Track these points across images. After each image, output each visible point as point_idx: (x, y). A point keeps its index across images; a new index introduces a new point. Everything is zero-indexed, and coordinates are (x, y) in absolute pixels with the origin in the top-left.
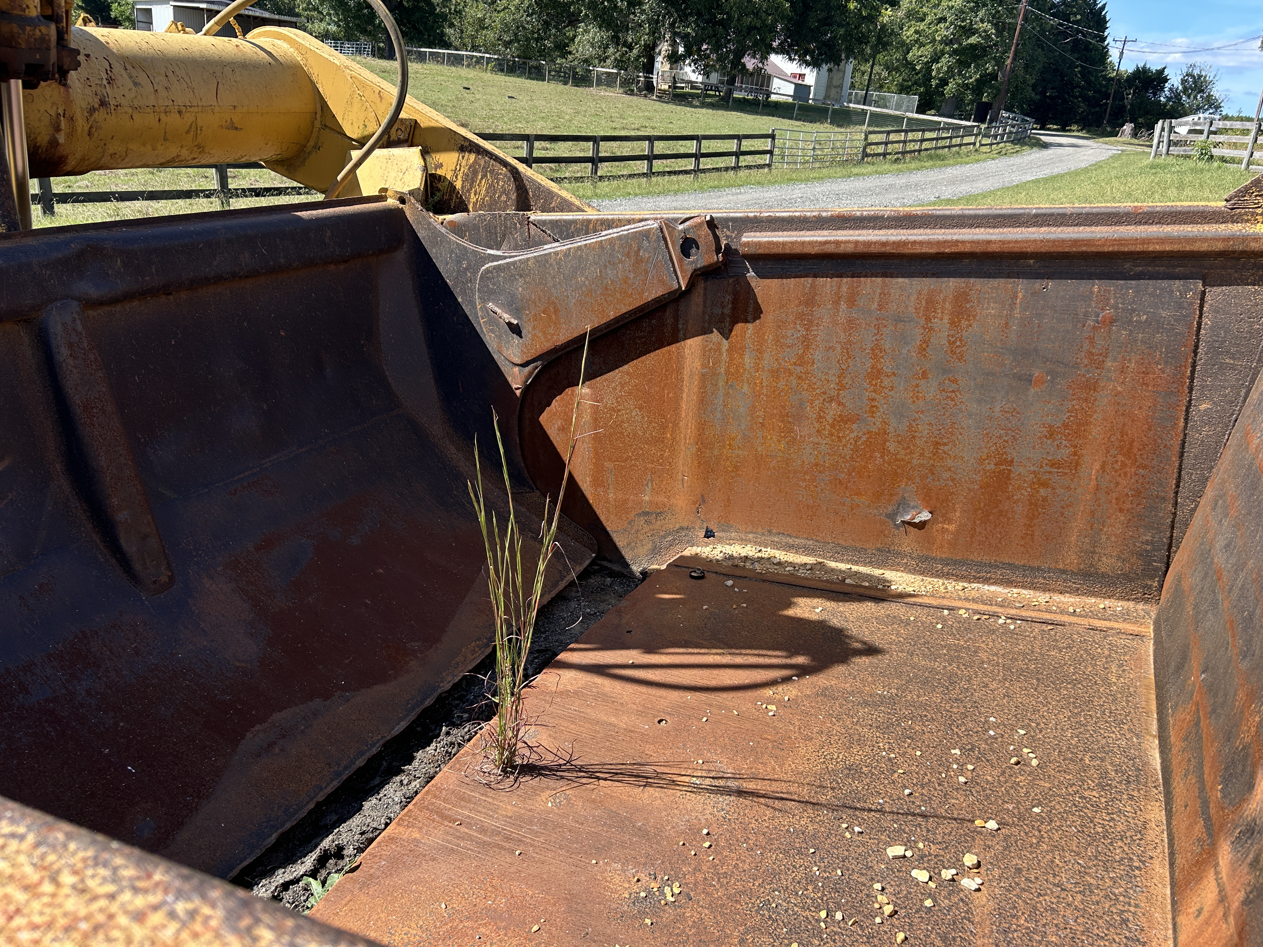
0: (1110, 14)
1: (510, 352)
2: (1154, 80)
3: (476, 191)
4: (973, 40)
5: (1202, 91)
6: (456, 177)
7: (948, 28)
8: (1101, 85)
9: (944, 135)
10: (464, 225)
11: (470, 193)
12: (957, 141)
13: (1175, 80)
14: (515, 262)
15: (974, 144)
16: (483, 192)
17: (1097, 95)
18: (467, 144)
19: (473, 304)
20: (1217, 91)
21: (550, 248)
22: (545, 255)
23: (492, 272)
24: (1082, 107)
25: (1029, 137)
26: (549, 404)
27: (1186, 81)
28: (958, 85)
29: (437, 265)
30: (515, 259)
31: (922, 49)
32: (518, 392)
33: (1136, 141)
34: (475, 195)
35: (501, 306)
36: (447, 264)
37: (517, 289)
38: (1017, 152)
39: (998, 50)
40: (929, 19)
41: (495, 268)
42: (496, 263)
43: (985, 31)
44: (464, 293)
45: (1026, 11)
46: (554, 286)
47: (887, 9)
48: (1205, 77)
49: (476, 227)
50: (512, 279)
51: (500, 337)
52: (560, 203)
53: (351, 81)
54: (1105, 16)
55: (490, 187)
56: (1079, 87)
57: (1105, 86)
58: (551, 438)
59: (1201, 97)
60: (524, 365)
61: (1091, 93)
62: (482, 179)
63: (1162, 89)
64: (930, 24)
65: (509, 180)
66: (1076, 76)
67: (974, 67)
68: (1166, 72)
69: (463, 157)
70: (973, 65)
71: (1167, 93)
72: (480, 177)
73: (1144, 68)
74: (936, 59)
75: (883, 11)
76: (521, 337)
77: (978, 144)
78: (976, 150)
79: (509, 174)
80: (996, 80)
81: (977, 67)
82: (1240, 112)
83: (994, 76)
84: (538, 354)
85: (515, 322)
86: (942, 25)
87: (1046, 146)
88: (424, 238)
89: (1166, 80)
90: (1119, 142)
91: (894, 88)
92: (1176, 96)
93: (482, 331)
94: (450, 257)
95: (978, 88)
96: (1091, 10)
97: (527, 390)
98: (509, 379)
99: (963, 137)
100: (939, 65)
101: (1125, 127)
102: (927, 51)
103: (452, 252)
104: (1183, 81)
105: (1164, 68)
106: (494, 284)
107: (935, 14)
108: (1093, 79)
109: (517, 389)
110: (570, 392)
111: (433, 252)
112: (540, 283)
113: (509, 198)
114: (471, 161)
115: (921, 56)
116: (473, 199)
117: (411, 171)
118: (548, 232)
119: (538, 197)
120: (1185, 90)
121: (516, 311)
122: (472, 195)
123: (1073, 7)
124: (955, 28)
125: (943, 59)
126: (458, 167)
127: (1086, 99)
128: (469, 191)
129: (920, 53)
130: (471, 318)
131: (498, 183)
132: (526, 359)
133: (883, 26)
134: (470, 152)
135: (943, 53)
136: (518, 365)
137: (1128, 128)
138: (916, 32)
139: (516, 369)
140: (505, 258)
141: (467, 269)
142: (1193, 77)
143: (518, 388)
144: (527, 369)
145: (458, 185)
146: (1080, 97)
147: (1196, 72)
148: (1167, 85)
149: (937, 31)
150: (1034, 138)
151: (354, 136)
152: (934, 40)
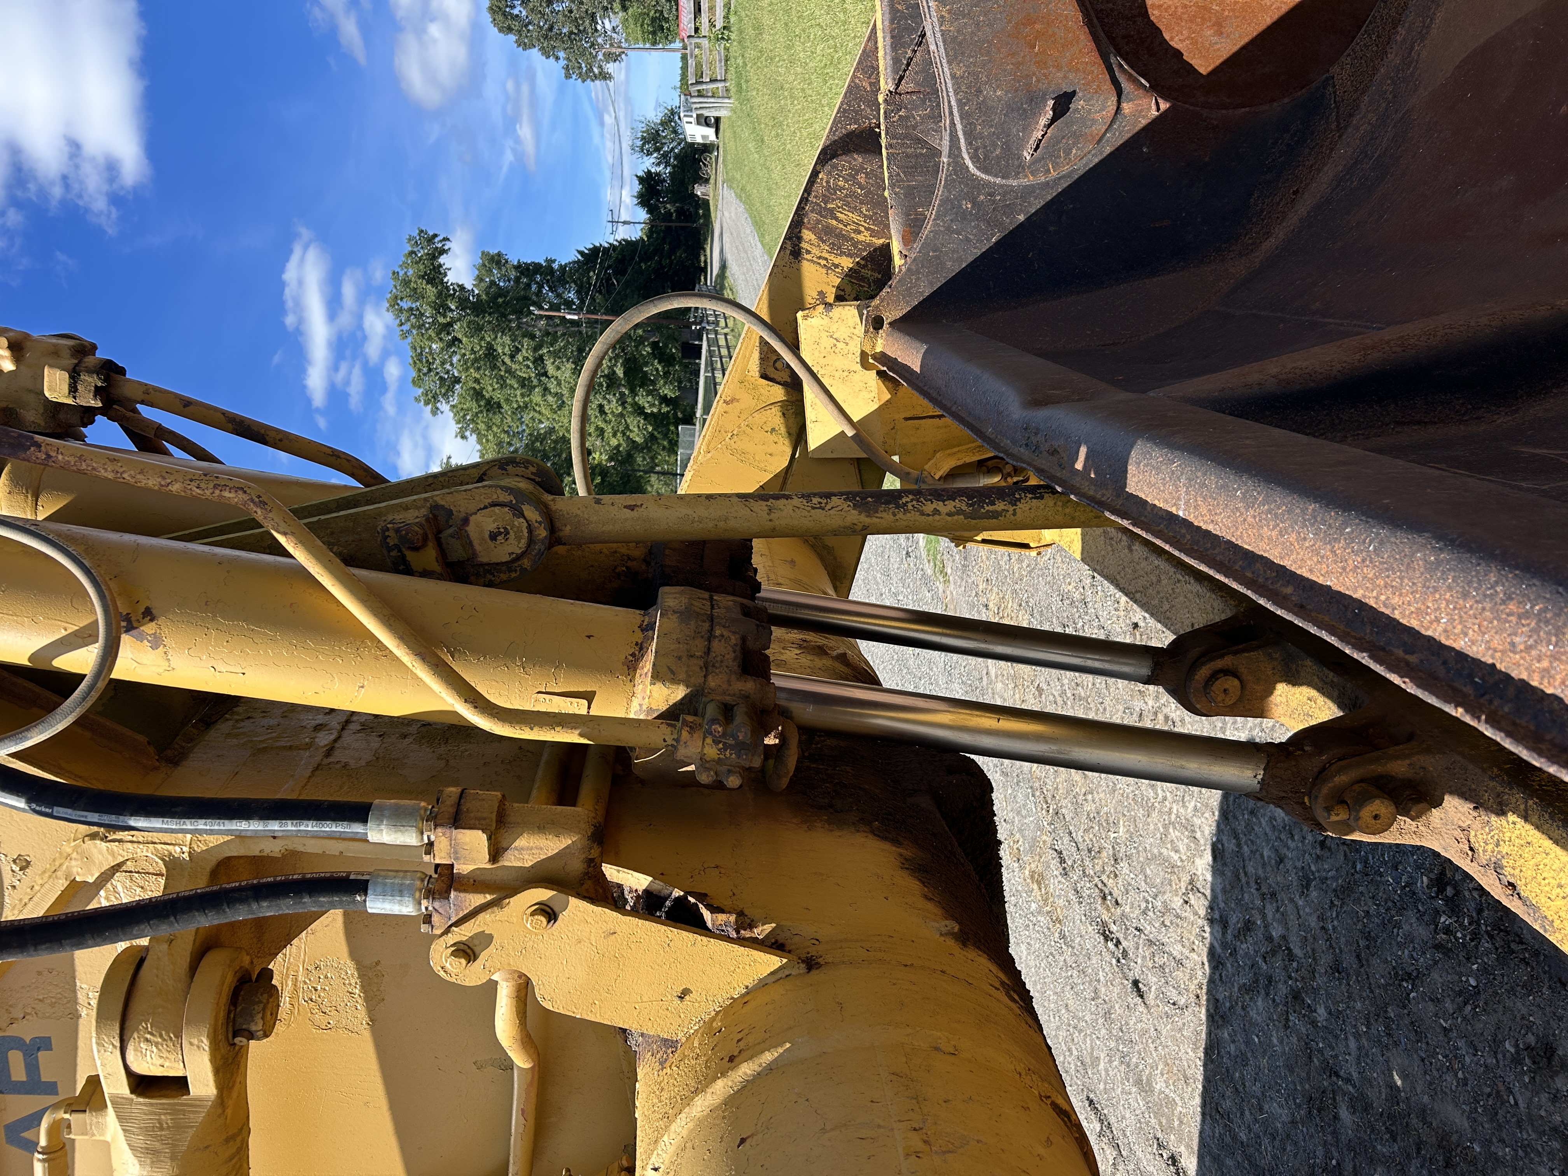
0: (586, 245)
1: (1098, 116)
2: (649, 185)
3: (855, 231)
4: (620, 372)
5: (657, 131)
6: (837, 266)
7: (609, 402)
8: (657, 239)
9: (719, 366)
10: (908, 215)
11: (858, 242)
12: (724, 352)
13: (648, 163)
14: (959, 101)
15: (726, 335)
16: (855, 217)
17: (668, 240)
18: (789, 246)
19: (1028, 191)
20: (655, 116)
21: (935, 44)
22: (944, 41)
23: (976, 150)
24: (681, 254)
25: (715, 287)
26: (1178, 54)
27: (648, 151)
28: (666, 383)
29: (971, 259)
30: (953, 103)
31: (631, 427)
32: (1164, 105)
33: (713, 177)
34: (860, 232)
35: (1027, 129)
36: (968, 240)
37: (1000, 99)
38: (731, 290)
39: (628, 346)
40: (601, 424)
41: (969, 143)
42: (962, 141)
43: (610, 360)
44: (1009, 209)
45: (588, 312)
46: (991, 25)
47: (594, 458)
48: (643, 132)
49: (910, 192)
50: (984, 109)
51: (1077, 137)
52: (864, 72)
53: (713, 452)
54: (589, 250)
55: (847, 204)
56: (661, 260)
57: (658, 234)
58: (1235, 48)
59: (663, 131)
60: (1119, 93)
61: (666, 247)
62: (836, 219)
63: (658, 174)
64: (606, 422)
65: (835, 167)
66: (650, 266)
67: (646, 366)
68: (641, 174)
69: (808, 252)
70: (645, 369)
71: (662, 166)
72: (834, 222)
73: (638, 197)
74: (639, 410)
75: (596, 462)
76: (1074, 92)
77: (726, 330)
78: (732, 330)
79: (828, 167)
80: (658, 342)
81: (646, 364)
82: (675, 88)
83: (654, 346)
84: (1099, 60)
85: (1051, 103)
86: (607, 408)
87: (723, 267)
88: (931, 284)
89: (649, 172)
90: (714, 195)
91: (672, 459)
92: (664, 159)
93: (1068, 175)
94: (959, 233)
95: (667, 360)
96: (585, 264)
97: (1158, 88)
98: (1144, 122)
99: (719, 347)
100: (647, 405)
101: (699, 193)
102: (634, 422)
103: (948, 229)
104: (649, 154)
105: (637, 176)
106: (995, 145)
107: (596, 417)
108: (652, 248)
109: (1158, 109)
110: (1156, 12)
111: (952, 267)
112: (988, 53)
113: (861, 169)
114: (813, 237)
115: (639, 427)
116: (864, 237)
117: (834, 328)
118: (909, 54)
119: (856, 112)
120: (657, 150)
121: (1035, 101)
122: (861, 238)
123: (582, 282)
124: (609, 394)
125: (640, 403)
126: (823, 262)
127: (673, 251)
128: (855, 244)
129: (636, 429)
130: (1049, 198)
131: (841, 189)
132: (1108, 85)
133: (611, 459)
134: (800, 239)
135: (635, 405)
136: (1119, 102)
137: (699, 190)
138: (614, 435)
139: (1127, 107)
140: (953, 124)
141: (974, 203)
142: (644, 145)
143: (1157, 104)
144: (1125, 85)
145: (847, 263)
146: (670, 258)
147: (639, 143)
148: (653, 170)
149: (613, 412)
150: (716, 281)
151: (789, 451)
152: (621, 415)
